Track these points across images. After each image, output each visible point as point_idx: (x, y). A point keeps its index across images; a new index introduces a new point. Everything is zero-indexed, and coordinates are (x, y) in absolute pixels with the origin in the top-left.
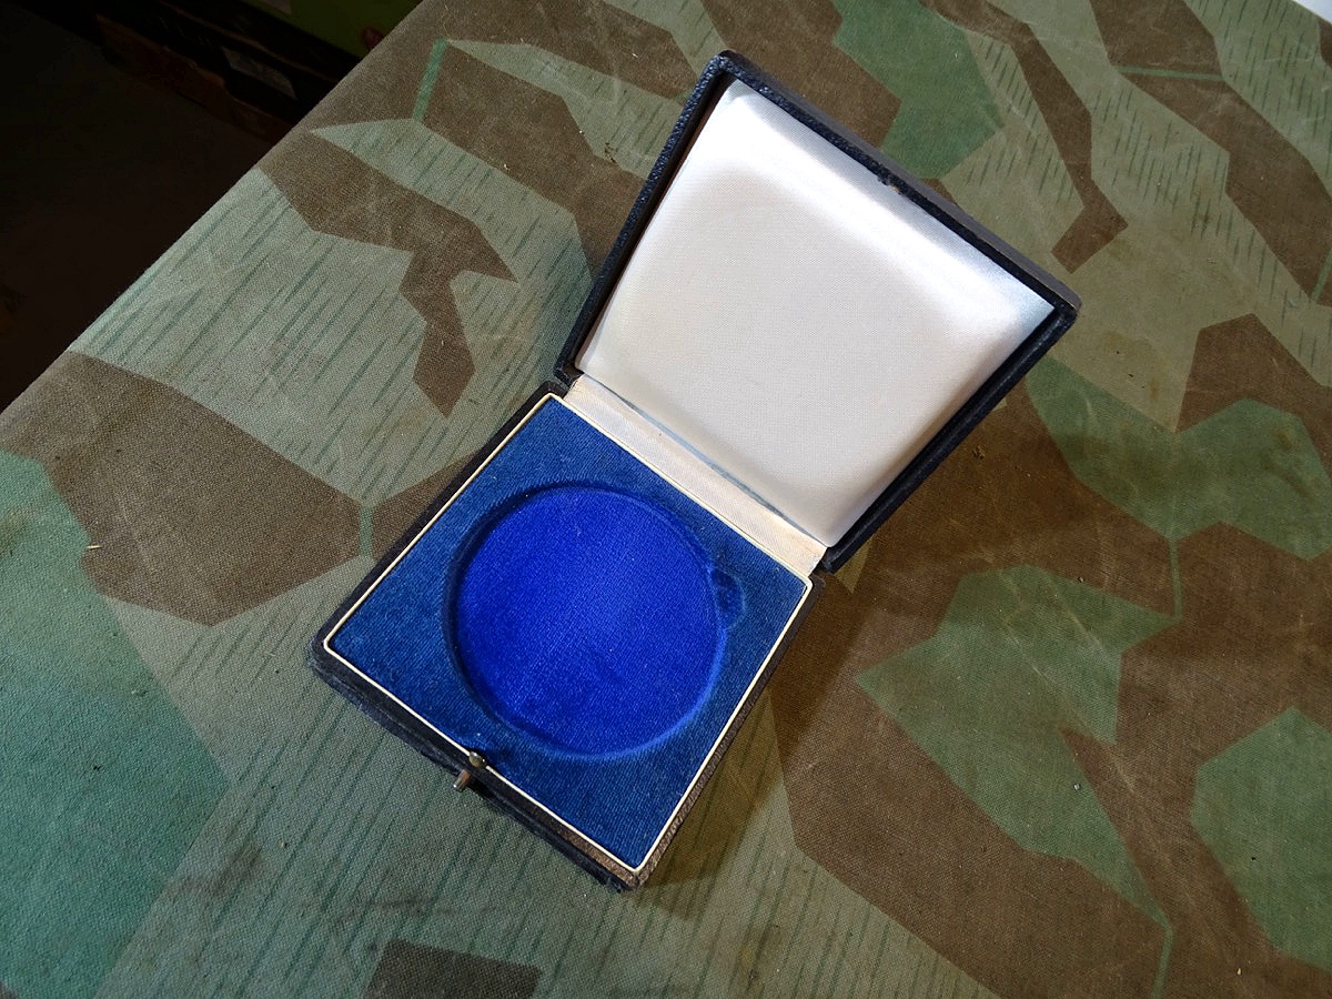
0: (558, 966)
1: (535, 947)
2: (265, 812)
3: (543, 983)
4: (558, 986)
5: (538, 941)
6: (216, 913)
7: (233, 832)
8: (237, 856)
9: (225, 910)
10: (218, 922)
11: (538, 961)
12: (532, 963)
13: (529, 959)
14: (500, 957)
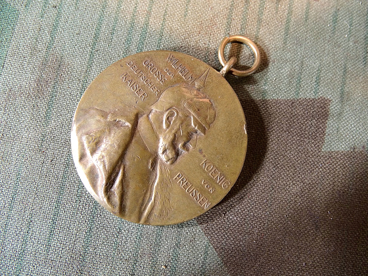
0: (342, 93)
1: (318, 82)
2: (55, 27)
3: (334, 108)
4: (347, 108)
5: (318, 78)
6: (43, 113)
7: (34, 50)
8: (44, 64)
9: (49, 106)
10: (47, 117)
11: (325, 92)
12: (320, 95)
13: (316, 92)
14: (291, 96)
